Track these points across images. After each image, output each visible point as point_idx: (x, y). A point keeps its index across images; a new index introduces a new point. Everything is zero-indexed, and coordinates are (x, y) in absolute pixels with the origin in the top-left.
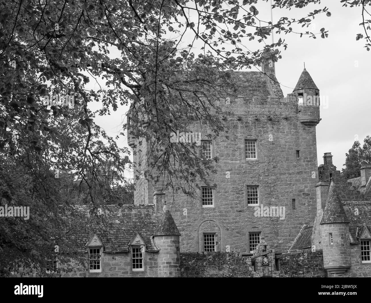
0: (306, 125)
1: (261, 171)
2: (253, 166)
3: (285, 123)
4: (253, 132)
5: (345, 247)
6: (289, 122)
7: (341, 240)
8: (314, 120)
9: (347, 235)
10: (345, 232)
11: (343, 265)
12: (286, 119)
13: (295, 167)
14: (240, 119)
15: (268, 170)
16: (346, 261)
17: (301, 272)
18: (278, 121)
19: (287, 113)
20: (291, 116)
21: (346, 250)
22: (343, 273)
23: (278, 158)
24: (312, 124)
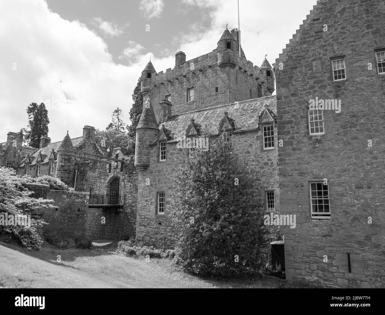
0: (221, 67)
1: (194, 107)
2: (190, 105)
3: (210, 71)
4: (192, 82)
5: (141, 149)
6: (212, 69)
7: (139, 143)
8: (224, 62)
9: (144, 138)
10: (142, 136)
11: (137, 164)
12: (210, 67)
13: (215, 100)
14: (185, 76)
15: (199, 106)
16: (141, 160)
17: (135, 172)
18: (206, 71)
19: (211, 63)
20: (213, 64)
21: (141, 151)
22: (144, 171)
23: (205, 96)
24: (224, 65)
